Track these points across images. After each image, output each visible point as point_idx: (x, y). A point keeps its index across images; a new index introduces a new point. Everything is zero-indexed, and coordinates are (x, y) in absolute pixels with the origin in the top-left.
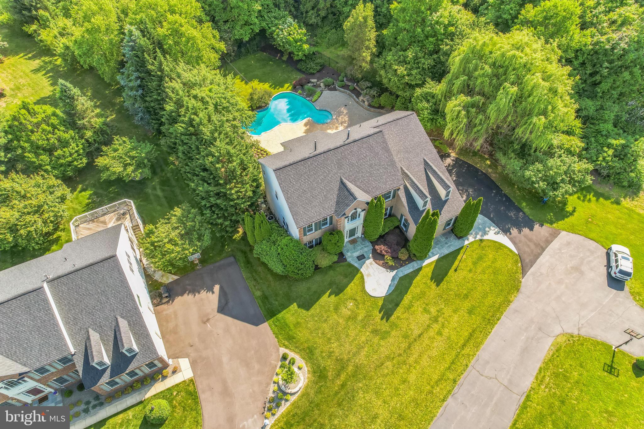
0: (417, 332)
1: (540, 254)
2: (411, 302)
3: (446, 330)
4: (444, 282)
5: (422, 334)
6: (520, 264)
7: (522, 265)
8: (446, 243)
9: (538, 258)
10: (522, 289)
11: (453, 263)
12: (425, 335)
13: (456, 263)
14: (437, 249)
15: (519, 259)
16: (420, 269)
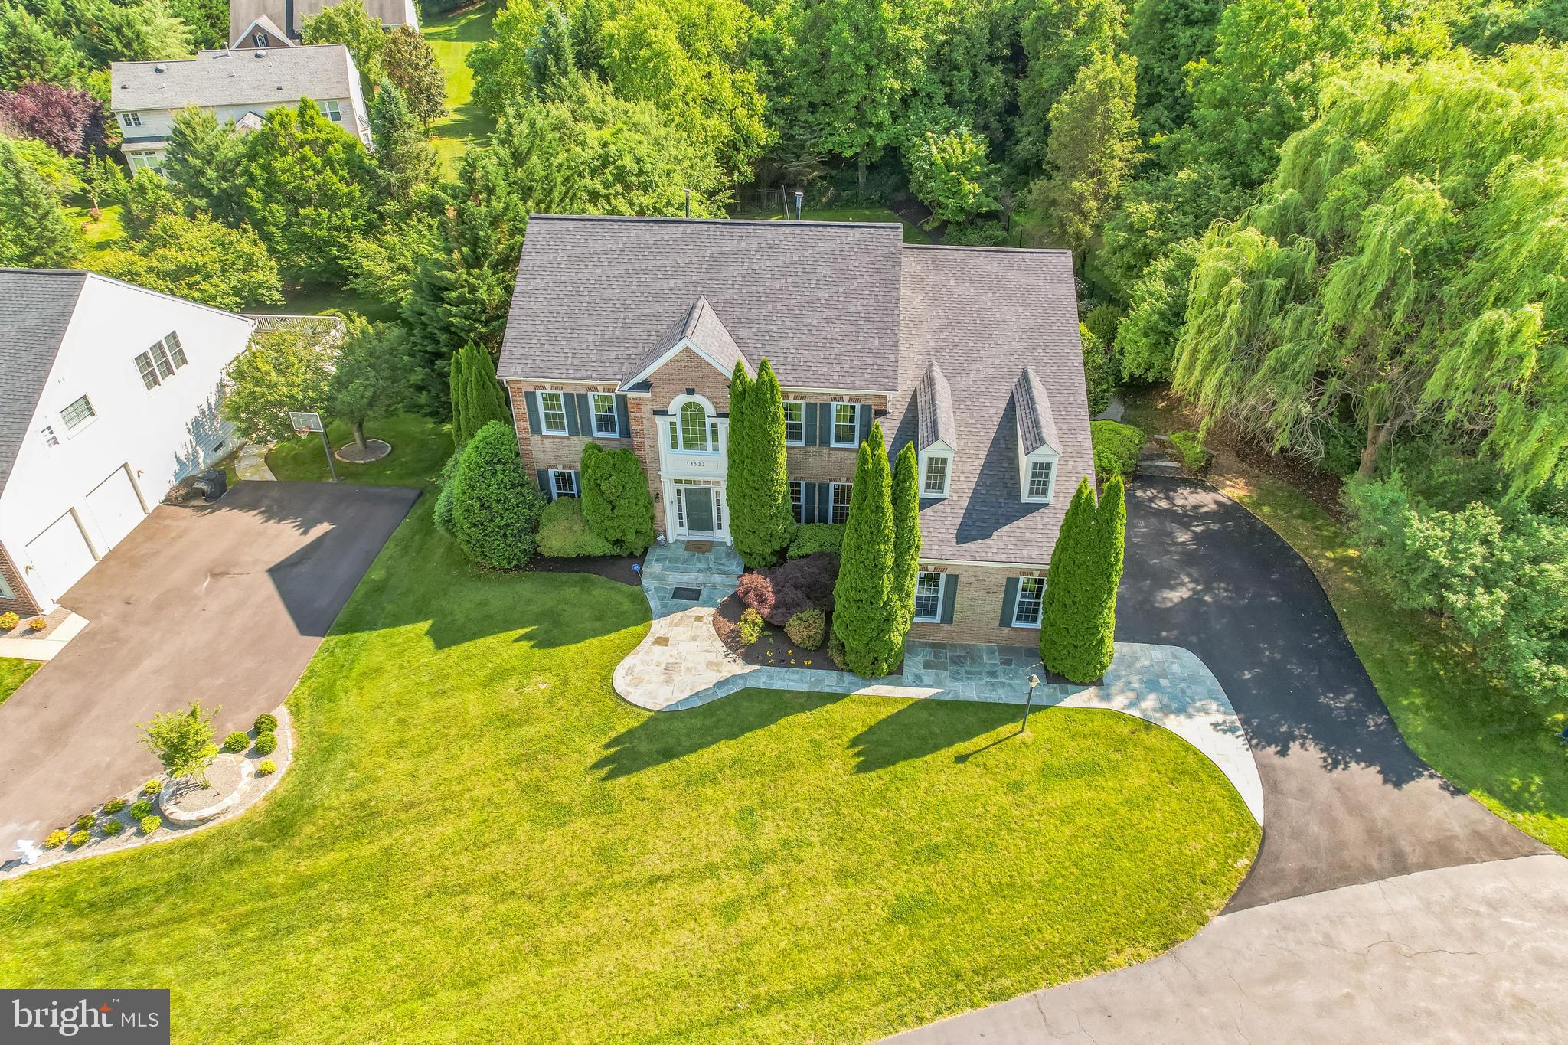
0: (654, 865)
1: (1370, 874)
2: (721, 770)
3: (759, 917)
4: (885, 774)
5: (665, 879)
6: (1243, 863)
7: (1253, 867)
8: (992, 674)
9: (1350, 880)
10: (1191, 950)
11: (969, 735)
12: (673, 891)
13: (981, 741)
14: (946, 673)
15: (1255, 844)
16: (834, 698)
